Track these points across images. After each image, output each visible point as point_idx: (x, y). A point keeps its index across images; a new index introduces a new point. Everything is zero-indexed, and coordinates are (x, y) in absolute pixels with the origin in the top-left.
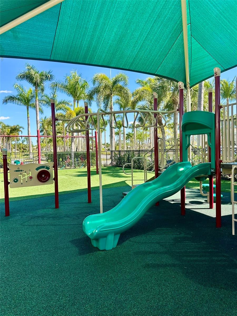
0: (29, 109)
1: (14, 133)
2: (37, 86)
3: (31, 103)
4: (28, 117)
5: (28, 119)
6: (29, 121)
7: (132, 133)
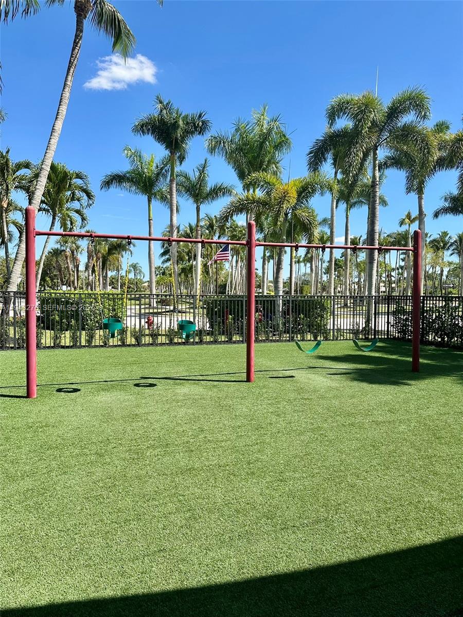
0: (153, 201)
1: (114, 253)
2: (173, 148)
3: (156, 189)
4: (149, 220)
5: (150, 223)
6: (152, 227)
7: (342, 259)
